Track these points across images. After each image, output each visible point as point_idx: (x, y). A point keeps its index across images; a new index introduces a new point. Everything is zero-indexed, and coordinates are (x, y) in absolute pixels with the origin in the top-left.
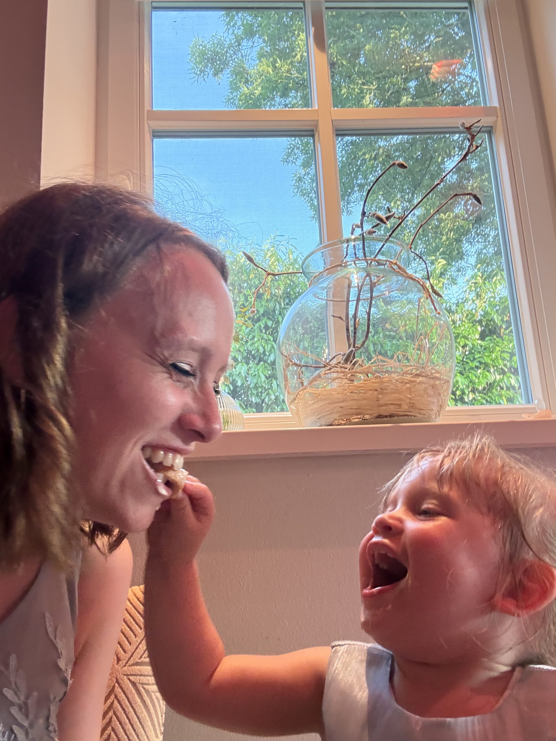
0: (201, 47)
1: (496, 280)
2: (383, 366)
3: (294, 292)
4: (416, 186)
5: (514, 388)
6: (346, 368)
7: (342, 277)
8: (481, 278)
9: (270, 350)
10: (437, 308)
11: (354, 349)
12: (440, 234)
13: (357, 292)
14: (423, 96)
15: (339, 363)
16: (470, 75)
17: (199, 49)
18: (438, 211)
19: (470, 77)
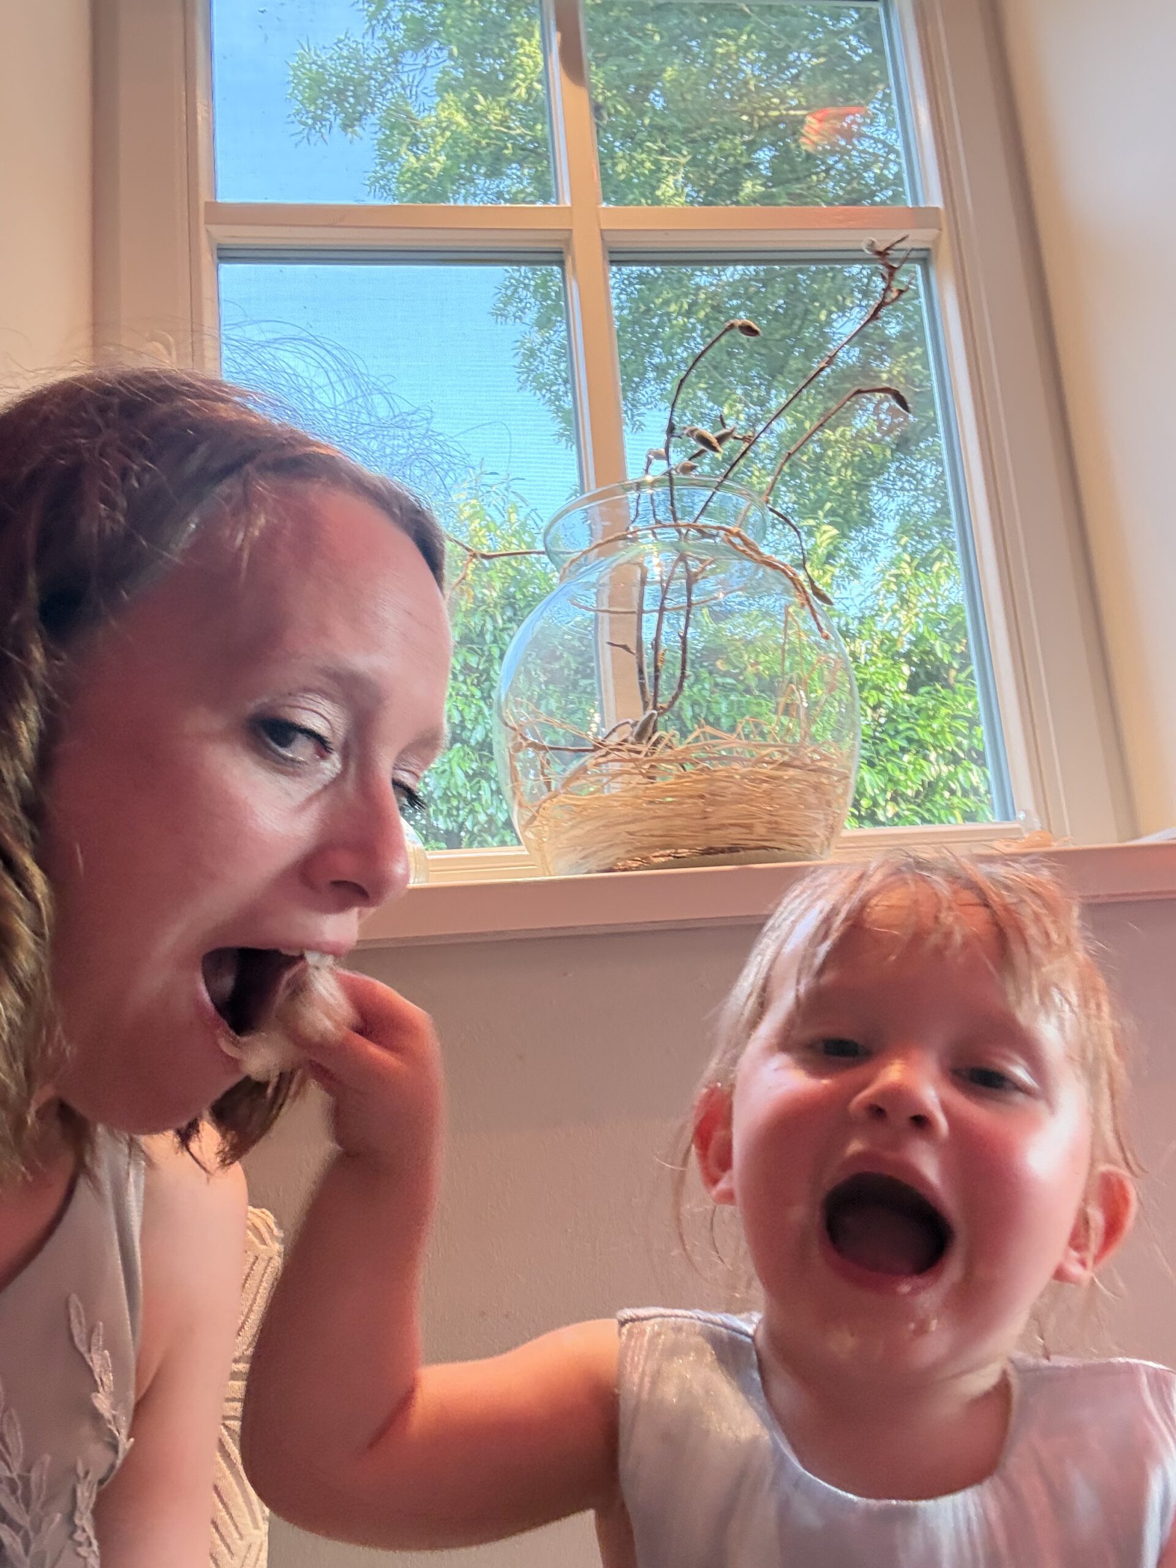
0: (314, 67)
1: (940, 568)
2: (714, 746)
3: (524, 594)
4: (775, 370)
5: (976, 791)
6: (639, 752)
7: (628, 562)
8: (909, 564)
9: (476, 719)
10: (823, 626)
11: (655, 712)
12: (825, 472)
13: (660, 594)
14: (788, 181)
15: (625, 741)
16: (882, 137)
17: (310, 70)
18: (821, 425)
19: (884, 143)
